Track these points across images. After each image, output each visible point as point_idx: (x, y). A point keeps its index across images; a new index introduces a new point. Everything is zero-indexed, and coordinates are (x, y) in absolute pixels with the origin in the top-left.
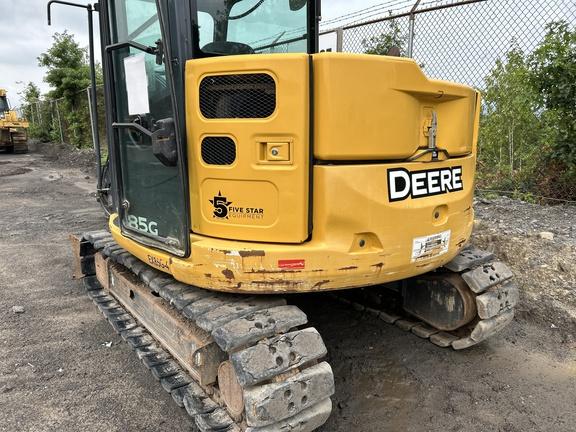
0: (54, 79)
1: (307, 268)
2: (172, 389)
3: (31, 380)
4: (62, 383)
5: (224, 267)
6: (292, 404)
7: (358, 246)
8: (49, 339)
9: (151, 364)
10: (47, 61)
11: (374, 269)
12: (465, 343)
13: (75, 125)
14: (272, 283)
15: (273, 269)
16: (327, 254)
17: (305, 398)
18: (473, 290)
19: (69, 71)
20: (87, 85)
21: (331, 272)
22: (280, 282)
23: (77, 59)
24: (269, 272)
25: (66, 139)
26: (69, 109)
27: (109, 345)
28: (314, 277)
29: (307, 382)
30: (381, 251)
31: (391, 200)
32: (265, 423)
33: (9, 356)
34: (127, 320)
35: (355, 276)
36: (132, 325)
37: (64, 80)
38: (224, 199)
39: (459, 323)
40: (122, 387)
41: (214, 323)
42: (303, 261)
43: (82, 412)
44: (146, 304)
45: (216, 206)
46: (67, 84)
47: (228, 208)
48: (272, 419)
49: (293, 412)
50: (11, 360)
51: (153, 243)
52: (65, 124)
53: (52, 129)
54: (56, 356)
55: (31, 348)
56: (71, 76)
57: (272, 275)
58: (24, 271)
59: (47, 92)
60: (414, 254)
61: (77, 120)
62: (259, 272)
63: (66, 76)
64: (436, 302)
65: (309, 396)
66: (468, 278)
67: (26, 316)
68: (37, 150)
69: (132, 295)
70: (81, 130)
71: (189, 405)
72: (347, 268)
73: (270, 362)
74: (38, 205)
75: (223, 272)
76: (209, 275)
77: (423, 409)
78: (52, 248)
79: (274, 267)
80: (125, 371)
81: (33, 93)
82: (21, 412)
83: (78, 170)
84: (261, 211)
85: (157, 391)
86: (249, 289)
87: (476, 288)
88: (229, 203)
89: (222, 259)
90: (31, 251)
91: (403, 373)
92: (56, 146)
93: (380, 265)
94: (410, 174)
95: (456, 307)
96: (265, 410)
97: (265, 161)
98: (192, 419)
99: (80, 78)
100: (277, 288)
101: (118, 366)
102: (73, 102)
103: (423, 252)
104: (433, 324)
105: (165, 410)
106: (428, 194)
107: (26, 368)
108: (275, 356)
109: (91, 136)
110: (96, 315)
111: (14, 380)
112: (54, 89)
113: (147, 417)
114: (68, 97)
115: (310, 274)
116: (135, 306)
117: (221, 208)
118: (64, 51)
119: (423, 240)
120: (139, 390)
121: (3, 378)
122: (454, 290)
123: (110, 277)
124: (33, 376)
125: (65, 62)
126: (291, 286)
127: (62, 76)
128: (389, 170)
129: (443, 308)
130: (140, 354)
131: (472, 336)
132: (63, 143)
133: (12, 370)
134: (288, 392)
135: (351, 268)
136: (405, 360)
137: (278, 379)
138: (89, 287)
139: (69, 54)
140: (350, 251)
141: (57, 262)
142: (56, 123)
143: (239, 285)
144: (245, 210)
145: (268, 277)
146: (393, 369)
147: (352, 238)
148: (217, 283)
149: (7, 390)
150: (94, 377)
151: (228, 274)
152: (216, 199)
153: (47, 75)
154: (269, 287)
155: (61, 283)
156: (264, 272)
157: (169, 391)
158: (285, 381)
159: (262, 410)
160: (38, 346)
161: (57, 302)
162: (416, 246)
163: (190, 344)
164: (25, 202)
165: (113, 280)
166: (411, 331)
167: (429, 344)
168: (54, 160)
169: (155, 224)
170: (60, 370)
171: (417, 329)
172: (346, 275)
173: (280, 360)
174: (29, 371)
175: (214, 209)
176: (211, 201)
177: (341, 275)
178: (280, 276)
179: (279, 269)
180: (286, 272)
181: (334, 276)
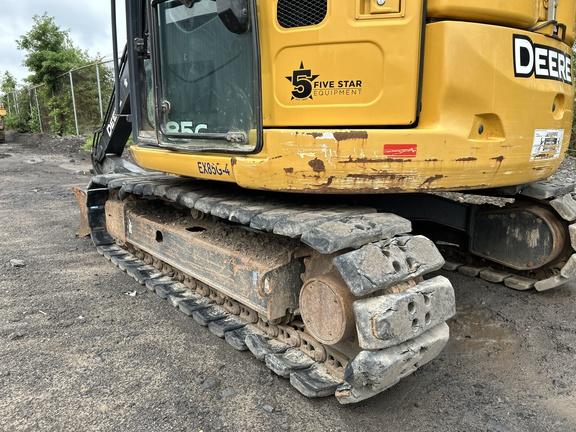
0: (35, 63)
1: (419, 157)
2: (225, 331)
3: (47, 327)
4: (86, 329)
5: (312, 156)
6: (415, 321)
7: (477, 131)
8: (59, 289)
9: (193, 308)
10: (26, 44)
11: (494, 163)
12: (553, 282)
13: (56, 111)
14: (372, 177)
15: (377, 157)
16: (444, 139)
17: (428, 315)
18: (566, 217)
19: (49, 54)
20: (68, 69)
21: (447, 164)
22: (384, 175)
23: (58, 43)
24: (371, 161)
25: (46, 128)
26: (49, 95)
27: (133, 294)
28: (426, 169)
29: (429, 296)
30: (503, 140)
31: (517, 75)
32: (387, 343)
33: (14, 305)
34: (150, 271)
35: (472, 171)
36: (157, 275)
37: (44, 64)
38: (308, 73)
39: (545, 259)
40: (162, 333)
41: (303, 225)
42: (414, 146)
43: (119, 359)
44: (181, 241)
45: (295, 83)
46: (48, 67)
47: (312, 83)
48: (396, 337)
49: (417, 331)
50: (16, 309)
51: (206, 145)
52: (45, 111)
53: (30, 118)
54: (73, 305)
55: (40, 298)
56: (52, 59)
57: (374, 165)
58: (18, 231)
59: (26, 77)
60: (534, 151)
61: (58, 106)
62: (359, 160)
63: (46, 60)
64: (515, 239)
65: (432, 312)
66: (559, 205)
67: (28, 269)
68: (14, 139)
69: (159, 237)
70: (62, 117)
71: (255, 345)
72: (464, 160)
73: (387, 266)
74: (23, 180)
75: (311, 164)
76: (290, 170)
77: (530, 349)
78: (45, 213)
79: (379, 154)
80: (159, 318)
81: (10, 83)
82: (39, 360)
83: (61, 156)
84: (359, 83)
85: (204, 336)
86: (342, 187)
87: (569, 215)
88: (315, 77)
89: (311, 145)
90: (23, 215)
91: (487, 316)
92: (35, 135)
93: (500, 159)
94: (535, 46)
95: (540, 241)
96: (389, 324)
97: (366, 16)
98: (262, 362)
99: (62, 62)
100: (379, 185)
101: (151, 313)
102: (54, 87)
103: (541, 150)
104: (510, 265)
105: (220, 355)
106: (549, 77)
107: (37, 316)
108: (390, 260)
109: (73, 123)
110: (110, 268)
111: (25, 328)
112: (34, 73)
113: (201, 362)
114: (49, 82)
115: (422, 165)
116: (163, 250)
117: (303, 85)
118: (44, 34)
119: (543, 134)
120: (183, 336)
121: (8, 326)
122: (540, 221)
123: (126, 224)
124: (47, 323)
125: (45, 45)
126: (396, 181)
127: (42, 59)
128: (516, 36)
129: (524, 244)
130: (175, 301)
131: (563, 273)
132: (42, 132)
133: (19, 317)
134: (411, 305)
135: (470, 159)
136: (483, 303)
137: (394, 290)
138: (98, 242)
139: (50, 37)
140: (470, 137)
141: (54, 223)
142: (35, 112)
143: (330, 180)
144: (336, 85)
145: (369, 168)
146: (474, 312)
147: (472, 119)
148: (301, 179)
149: (17, 337)
150: (124, 323)
151: (317, 165)
152: (296, 73)
153: (26, 59)
154: (368, 183)
155: (63, 241)
156: (364, 160)
157: (220, 335)
158: (404, 292)
159: (385, 325)
160: (47, 296)
161: (60, 257)
162: (537, 141)
163: (251, 274)
164: (8, 178)
165: (130, 226)
166: (478, 276)
167: (503, 288)
168: (34, 147)
169: (205, 127)
170: (81, 317)
171: (487, 273)
172: (462, 169)
173: (396, 265)
174: (42, 319)
175: (292, 88)
176: (289, 78)
177: (458, 169)
178: (385, 166)
179: (386, 157)
180: (392, 161)
181: (449, 169)
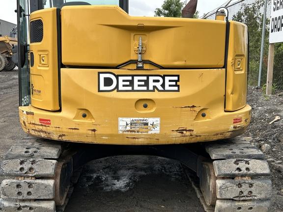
1: (52, 125)
6: (20, 193)
7: (82, 116)
11: (90, 132)
17: (29, 193)
21: (65, 130)
22: (42, 131)
24: (36, 125)
28: (57, 131)
29: (33, 185)
30: (94, 121)
31: (99, 91)
38: (32, 85)
42: (50, 120)
47: (33, 90)
49: (20, 197)
60: (120, 128)
62: (33, 124)
65: (32, 193)
66: (214, 164)
72: (73, 129)
73: (16, 168)
75: (23, 122)
79: (38, 122)
84: (40, 92)
88: (33, 87)
89: (22, 115)
93: (94, 130)
94: (117, 77)
97: (41, 65)
100: (43, 135)
103: (128, 128)
106: (133, 90)
108: (21, 166)
115: (54, 129)
119: (129, 120)
126: (47, 134)
128: (100, 73)
134: (20, 186)
135: (75, 129)
140: (74, 119)
143: (29, 130)
144: (36, 91)
145: (37, 128)
151: (25, 123)
154: (39, 134)
162: (122, 123)
172: (73, 133)
173: (22, 169)
177: (70, 133)
178: (41, 127)
179: (40, 124)
180: (43, 126)
181: (67, 132)
